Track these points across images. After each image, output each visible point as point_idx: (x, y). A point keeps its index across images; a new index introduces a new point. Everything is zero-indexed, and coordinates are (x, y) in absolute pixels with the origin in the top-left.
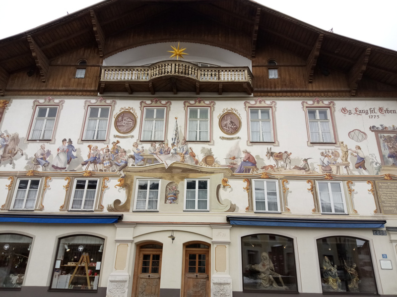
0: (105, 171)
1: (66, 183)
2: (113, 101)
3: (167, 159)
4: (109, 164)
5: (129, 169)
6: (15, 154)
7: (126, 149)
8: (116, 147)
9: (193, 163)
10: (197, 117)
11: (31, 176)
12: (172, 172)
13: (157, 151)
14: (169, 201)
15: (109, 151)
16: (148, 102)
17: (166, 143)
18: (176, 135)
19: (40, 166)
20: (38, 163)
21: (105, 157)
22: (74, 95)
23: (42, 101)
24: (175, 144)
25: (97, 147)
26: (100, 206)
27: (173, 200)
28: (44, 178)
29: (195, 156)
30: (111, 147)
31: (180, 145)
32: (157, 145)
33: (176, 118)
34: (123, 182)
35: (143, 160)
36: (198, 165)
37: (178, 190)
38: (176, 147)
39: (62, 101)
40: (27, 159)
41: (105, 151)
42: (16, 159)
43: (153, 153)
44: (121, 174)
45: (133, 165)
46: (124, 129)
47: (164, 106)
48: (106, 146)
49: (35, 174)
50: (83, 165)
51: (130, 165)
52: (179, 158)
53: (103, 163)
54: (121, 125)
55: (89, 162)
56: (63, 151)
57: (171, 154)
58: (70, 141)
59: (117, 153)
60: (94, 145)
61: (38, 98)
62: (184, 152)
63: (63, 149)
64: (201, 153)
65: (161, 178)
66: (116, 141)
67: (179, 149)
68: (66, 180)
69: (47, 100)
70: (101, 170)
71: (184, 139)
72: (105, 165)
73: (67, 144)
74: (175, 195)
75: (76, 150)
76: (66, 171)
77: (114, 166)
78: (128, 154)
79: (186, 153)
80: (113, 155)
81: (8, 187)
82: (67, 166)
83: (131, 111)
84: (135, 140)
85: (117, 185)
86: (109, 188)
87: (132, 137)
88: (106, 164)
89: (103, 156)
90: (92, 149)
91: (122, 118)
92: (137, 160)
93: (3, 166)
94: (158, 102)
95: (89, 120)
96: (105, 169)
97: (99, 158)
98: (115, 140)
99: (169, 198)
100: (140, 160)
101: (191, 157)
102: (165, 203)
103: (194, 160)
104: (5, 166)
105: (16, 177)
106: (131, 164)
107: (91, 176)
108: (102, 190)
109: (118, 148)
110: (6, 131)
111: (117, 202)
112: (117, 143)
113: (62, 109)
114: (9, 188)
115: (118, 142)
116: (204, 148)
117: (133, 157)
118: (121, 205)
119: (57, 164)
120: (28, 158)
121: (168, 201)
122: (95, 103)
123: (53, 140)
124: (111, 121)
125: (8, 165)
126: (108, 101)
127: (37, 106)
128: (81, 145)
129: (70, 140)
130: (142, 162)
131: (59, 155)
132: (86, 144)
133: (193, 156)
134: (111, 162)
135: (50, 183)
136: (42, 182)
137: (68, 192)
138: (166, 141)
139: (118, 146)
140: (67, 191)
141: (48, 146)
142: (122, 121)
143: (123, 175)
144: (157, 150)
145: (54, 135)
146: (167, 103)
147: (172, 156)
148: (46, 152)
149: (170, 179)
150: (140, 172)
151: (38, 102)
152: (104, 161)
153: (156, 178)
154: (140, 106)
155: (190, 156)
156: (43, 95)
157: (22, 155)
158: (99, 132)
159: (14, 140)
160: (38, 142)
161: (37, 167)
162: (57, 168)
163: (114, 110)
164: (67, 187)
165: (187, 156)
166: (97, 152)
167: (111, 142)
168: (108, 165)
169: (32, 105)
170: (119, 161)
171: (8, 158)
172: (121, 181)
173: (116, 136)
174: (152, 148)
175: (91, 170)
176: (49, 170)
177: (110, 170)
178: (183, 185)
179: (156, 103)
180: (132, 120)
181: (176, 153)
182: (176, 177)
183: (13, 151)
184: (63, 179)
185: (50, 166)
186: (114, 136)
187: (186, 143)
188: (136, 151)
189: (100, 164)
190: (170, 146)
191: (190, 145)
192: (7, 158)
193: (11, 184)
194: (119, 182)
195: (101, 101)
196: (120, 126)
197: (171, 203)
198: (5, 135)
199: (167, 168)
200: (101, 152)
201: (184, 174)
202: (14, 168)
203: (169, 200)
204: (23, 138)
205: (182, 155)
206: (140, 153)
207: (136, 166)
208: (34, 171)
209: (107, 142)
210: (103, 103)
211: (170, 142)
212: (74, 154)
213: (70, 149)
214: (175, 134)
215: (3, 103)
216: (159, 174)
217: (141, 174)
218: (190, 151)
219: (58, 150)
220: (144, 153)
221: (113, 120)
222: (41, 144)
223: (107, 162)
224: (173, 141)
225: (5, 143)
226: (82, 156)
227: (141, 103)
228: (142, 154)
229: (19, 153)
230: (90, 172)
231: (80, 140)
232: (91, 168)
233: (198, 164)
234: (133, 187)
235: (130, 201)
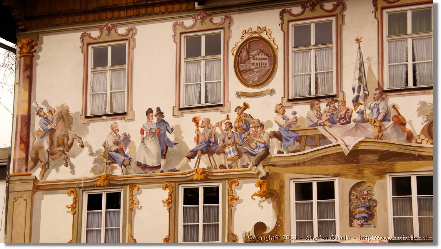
0: (230, 167)
1: (165, 194)
2: (226, 17)
3: (346, 134)
4: (236, 153)
5: (273, 160)
6: (70, 147)
7: (263, 120)
8: (244, 118)
9: (402, 140)
10: (405, 32)
11: (104, 186)
12: (357, 162)
13: (324, 118)
14: (359, 222)
15: (231, 127)
16: (297, 10)
17: (340, 99)
18: (360, 79)
19: (116, 165)
20: (112, 160)
21: (227, 139)
22: (150, 15)
23: (95, 34)
24: (361, 101)
25: (208, 121)
26: (231, 235)
27: (366, 219)
28: (128, 188)
29: (404, 124)
30: (234, 117)
31: (371, 102)
32: (323, 106)
33: (358, 41)
34: (265, 188)
35: (298, 139)
36: (413, 143)
37: (374, 198)
38: (362, 107)
39: (131, 30)
40: (92, 154)
41: (223, 126)
42: (74, 156)
43: (316, 125)
44: (259, 173)
45: (279, 152)
46: (254, 77)
47: (330, 13)
48: (224, 116)
49: (112, 182)
50: (190, 158)
51: (274, 152)
52: (371, 131)
53: (224, 153)
54: (248, 68)
55: (199, 152)
56: (151, 133)
57: (353, 124)
58: (160, 113)
59: (247, 129)
60: (202, 115)
61: (88, 28)
62: (380, 117)
63: (151, 130)
64: (419, 115)
65: (337, 175)
66: (242, 105)
67: (368, 111)
68: (164, 189)
69: (105, 32)
70: (222, 167)
71: (380, 87)
72: (229, 156)
73: (155, 120)
74: (369, 208)
75: (173, 130)
76: (162, 171)
77: (245, 157)
78: (268, 131)
79: (385, 119)
80: (241, 134)
81: (70, 210)
82: (163, 162)
83: (264, 35)
84: (277, 99)
85: (255, 194)
86: (242, 201)
87: (272, 92)
88: (230, 152)
89: (222, 137)
90: (200, 124)
91: (248, 53)
92: (287, 140)
93: (54, 170)
94: (318, 8)
95: (187, 63)
96: (230, 163)
97: (216, 143)
98: (240, 102)
99: (358, 216)
100: (292, 141)
101: (397, 127)
102: (351, 226)
103: (404, 131)
104: (57, 171)
105: (81, 190)
106: (276, 150)
107: (206, 179)
108: (230, 206)
109: (247, 119)
110: (45, 103)
111: (260, 227)
112: (245, 109)
113: (134, 46)
114: (72, 210)
115: (246, 106)
116: (423, 104)
117: (276, 135)
118: (267, 232)
119: (145, 161)
120: (94, 151)
121: (355, 222)
122: (193, 26)
123: (130, 113)
124: (228, 63)
125: (63, 168)
126: (217, 19)
127: (88, 44)
128: (180, 119)
129: (158, 109)
130: (297, 144)
131: (145, 141)
132: (189, 116)
133: (400, 122)
134: (238, 150)
135: (139, 198)
136: (125, 195)
137: (172, 210)
138: (341, 94)
139: (246, 115)
140: (169, 209)
141: (123, 126)
142: (249, 59)
143: (264, 173)
144: (324, 115)
145: (130, 103)
146: (335, 7)
147: (356, 127)
148: (122, 138)
149: (356, 177)
150: (295, 165)
151: (89, 36)
152: (224, 147)
153: (327, 175)
154: (280, 22)
155: (395, 123)
156: (95, 21)
157: (83, 146)
158: (208, 88)
159: (64, 120)
160: (106, 120)
161: (113, 169)
162: (145, 167)
163: (230, 37)
164: (169, 203)
165: (388, 124)
166: (210, 131)
167: (233, 108)
168: (233, 154)
169: (80, 44)
170: (253, 145)
171: (61, 155)
172: (261, 186)
173: (241, 95)
174: (313, 113)
175: (205, 167)
176: (134, 172)
177: (239, 165)
178: (384, 188)
179: (313, 10)
180: (267, 55)
181: (364, 121)
182: (367, 172)
183: (66, 141)
184: (159, 187)
185: (133, 165)
186: (237, 93)
187: (384, 96)
188: (282, 122)
189: (219, 153)
190: (349, 105)
191: (393, 100)
192: (57, 156)
193: (75, 203)
194: (259, 189)
195: (202, 20)
196: (246, 71)
197: (362, 225)
198: (46, 110)
199: (347, 152)
200: (218, 130)
201: (385, 165)
202: (73, 172)
203: (358, 219)
204: (77, 113)
205: (377, 124)
206: (289, 125)
207: (285, 154)
208: (108, 176)
209: (225, 108)
210: (207, 24)
211: (350, 97)
212: (171, 137)
213: (163, 128)
214: (357, 77)
215: (28, 44)
216: (332, 168)
217: (297, 169)
218: (393, 113)
219: (142, 131)
220: (298, 124)
221: (232, 59)
222: (111, 123)
223: (231, 149)
224: (356, 94)
225: (49, 127)
226: (184, 140)
227: (281, 14)
228: (294, 128)
229: (77, 144)
230: (204, 172)
231: (177, 109)
232: (204, 164)
233: (414, 141)
234: (286, 196)
235: (282, 225)
